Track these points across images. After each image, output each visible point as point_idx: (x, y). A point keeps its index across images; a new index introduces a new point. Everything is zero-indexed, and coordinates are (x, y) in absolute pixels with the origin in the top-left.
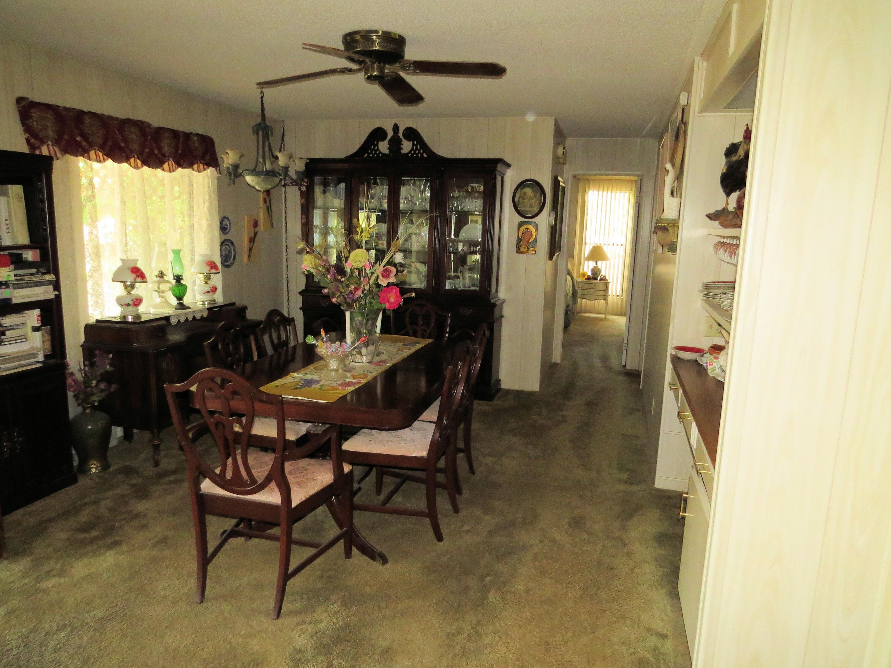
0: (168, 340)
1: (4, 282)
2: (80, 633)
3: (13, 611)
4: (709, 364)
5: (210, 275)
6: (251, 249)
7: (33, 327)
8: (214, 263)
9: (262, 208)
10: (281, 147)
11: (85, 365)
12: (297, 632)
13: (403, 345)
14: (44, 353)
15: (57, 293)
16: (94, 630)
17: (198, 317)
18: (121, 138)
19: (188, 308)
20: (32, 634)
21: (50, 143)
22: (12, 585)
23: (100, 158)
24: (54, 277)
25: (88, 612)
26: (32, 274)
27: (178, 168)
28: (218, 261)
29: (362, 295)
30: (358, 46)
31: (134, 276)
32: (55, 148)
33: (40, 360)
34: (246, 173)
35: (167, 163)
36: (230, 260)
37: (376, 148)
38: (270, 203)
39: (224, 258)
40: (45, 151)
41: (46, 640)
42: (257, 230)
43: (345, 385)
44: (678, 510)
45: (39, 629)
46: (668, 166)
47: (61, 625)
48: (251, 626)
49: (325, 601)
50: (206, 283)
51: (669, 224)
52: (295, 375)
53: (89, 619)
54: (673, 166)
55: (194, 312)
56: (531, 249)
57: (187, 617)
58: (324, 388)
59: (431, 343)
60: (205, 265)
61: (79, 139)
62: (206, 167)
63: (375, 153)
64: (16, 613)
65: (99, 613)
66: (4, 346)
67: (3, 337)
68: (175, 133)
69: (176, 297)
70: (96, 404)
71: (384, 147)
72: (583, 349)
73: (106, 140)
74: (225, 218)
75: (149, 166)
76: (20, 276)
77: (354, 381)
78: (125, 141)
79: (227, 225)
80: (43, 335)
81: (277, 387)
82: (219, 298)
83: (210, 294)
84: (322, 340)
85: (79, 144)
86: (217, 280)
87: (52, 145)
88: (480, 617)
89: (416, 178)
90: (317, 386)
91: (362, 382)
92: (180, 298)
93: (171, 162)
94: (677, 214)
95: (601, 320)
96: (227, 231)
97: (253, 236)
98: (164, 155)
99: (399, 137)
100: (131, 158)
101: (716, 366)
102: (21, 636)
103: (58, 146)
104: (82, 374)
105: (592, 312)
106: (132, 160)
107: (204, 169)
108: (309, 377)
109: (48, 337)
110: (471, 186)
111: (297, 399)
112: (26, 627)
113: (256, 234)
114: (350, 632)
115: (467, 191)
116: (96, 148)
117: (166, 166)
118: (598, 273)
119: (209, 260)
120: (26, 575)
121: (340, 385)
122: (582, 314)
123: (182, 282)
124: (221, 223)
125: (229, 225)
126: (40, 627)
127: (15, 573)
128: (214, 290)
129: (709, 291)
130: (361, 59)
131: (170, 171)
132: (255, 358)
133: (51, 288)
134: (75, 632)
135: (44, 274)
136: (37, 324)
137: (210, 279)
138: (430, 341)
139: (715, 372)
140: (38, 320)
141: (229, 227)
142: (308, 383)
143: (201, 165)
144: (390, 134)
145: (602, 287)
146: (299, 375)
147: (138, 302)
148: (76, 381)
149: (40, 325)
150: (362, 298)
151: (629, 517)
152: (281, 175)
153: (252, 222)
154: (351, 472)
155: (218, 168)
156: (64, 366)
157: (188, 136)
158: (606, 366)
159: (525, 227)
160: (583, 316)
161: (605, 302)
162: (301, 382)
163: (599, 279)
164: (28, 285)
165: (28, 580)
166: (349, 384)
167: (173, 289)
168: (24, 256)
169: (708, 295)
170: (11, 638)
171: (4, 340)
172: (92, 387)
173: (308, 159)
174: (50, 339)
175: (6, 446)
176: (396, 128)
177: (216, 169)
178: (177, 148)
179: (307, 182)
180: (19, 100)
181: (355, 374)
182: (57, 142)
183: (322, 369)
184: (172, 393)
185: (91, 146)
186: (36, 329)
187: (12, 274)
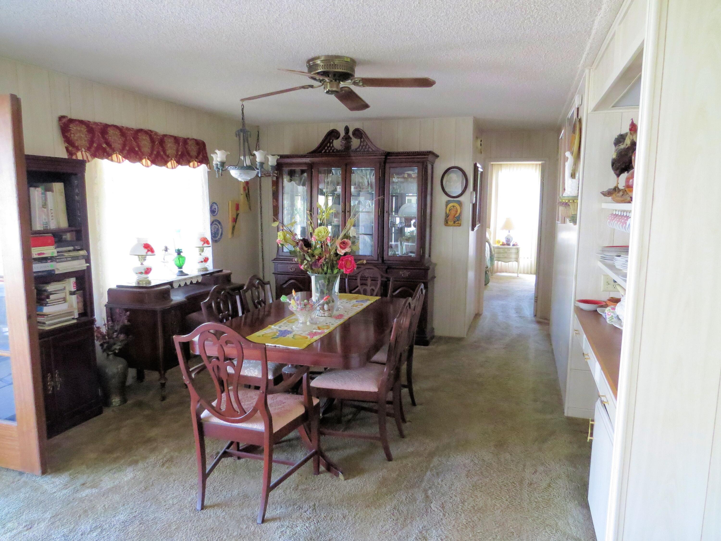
0: (172, 300)
1: (49, 258)
2: (108, 533)
3: (57, 515)
4: (608, 314)
5: (203, 249)
6: (234, 227)
7: (70, 291)
8: (206, 238)
9: (242, 194)
10: (257, 146)
11: (108, 321)
12: (278, 534)
13: (357, 301)
14: (78, 311)
15: (88, 265)
16: (119, 531)
17: (194, 281)
18: (135, 144)
19: (187, 275)
20: (72, 534)
21: (83, 150)
22: (55, 495)
23: (120, 160)
24: (86, 252)
25: (114, 516)
26: (69, 251)
27: (178, 165)
28: (209, 237)
29: (324, 263)
30: (319, 69)
31: (146, 250)
32: (87, 154)
33: (76, 317)
34: (231, 168)
35: (170, 162)
36: (218, 235)
37: (331, 145)
38: (248, 191)
39: (213, 235)
40: (79, 156)
41: (82, 538)
42: (238, 212)
43: (313, 334)
44: (585, 435)
45: (77, 530)
46: (568, 154)
47: (93, 527)
48: (242, 529)
49: (299, 509)
50: (200, 254)
51: (569, 200)
52: (273, 326)
53: (115, 522)
54: (572, 153)
55: (191, 278)
56: (457, 222)
57: (191, 521)
58: (297, 337)
59: (379, 300)
60: (199, 241)
61: (104, 146)
62: (199, 164)
63: (331, 149)
64: (59, 517)
65: (122, 517)
66: (48, 307)
67: (47, 300)
68: (176, 139)
69: (178, 266)
70: (117, 351)
71: (337, 144)
72: (501, 302)
73: (124, 146)
74: (214, 203)
75: (156, 165)
76: (61, 252)
77: (319, 331)
78: (139, 146)
79: (215, 209)
80: (77, 298)
81: (259, 336)
82: (210, 267)
83: (203, 263)
84: (294, 298)
85: (104, 150)
86: (208, 252)
87: (85, 151)
88: (425, 523)
89: (363, 168)
90: (290, 336)
91: (325, 332)
92: (180, 267)
93: (174, 162)
94: (576, 192)
95: (514, 278)
96: (215, 214)
97: (235, 216)
98: (168, 156)
99: (349, 136)
100: (143, 159)
101: (614, 315)
102: (64, 535)
103: (89, 152)
104: (106, 327)
105: (506, 272)
106: (144, 161)
107: (198, 166)
108: (283, 328)
109: (81, 299)
110: (407, 173)
111: (275, 346)
112: (67, 528)
113: (237, 215)
114: (320, 534)
115: (404, 178)
116: (117, 152)
117: (169, 164)
118: (511, 240)
119: (202, 236)
120: (65, 486)
121: (308, 335)
122: (498, 274)
123: (182, 254)
124: (211, 207)
125: (217, 209)
126: (77, 528)
127: (57, 486)
128: (206, 260)
129: (605, 254)
130: (321, 79)
131: (172, 168)
132: (240, 314)
133: (84, 261)
134: (104, 533)
135: (78, 250)
136: (73, 289)
137: (203, 251)
138: (378, 298)
139: (612, 320)
140: (74, 286)
141: (217, 210)
142: (284, 333)
143: (196, 163)
144: (342, 134)
145: (514, 251)
146: (276, 327)
147: (148, 271)
148: (101, 333)
149: (76, 290)
150: (324, 265)
151: (544, 441)
152: (258, 169)
153: (235, 206)
154: (318, 404)
155: (208, 165)
156: (93, 322)
157: (185, 141)
158: (519, 316)
159: (451, 205)
160: (499, 275)
161: (517, 263)
162: (277, 333)
163: (511, 244)
164: (67, 260)
165: (67, 490)
166: (315, 334)
167: (175, 260)
168: (63, 237)
169: (604, 257)
170: (56, 537)
171: (49, 302)
172: (113, 338)
173: (278, 155)
174: (82, 300)
175: (50, 385)
176: (347, 129)
177: (207, 165)
178: (177, 151)
179: (277, 173)
180: (61, 118)
181: (319, 326)
182: (88, 149)
183: (293, 322)
184: (179, 342)
185: (114, 151)
186: (72, 293)
187: (55, 251)
